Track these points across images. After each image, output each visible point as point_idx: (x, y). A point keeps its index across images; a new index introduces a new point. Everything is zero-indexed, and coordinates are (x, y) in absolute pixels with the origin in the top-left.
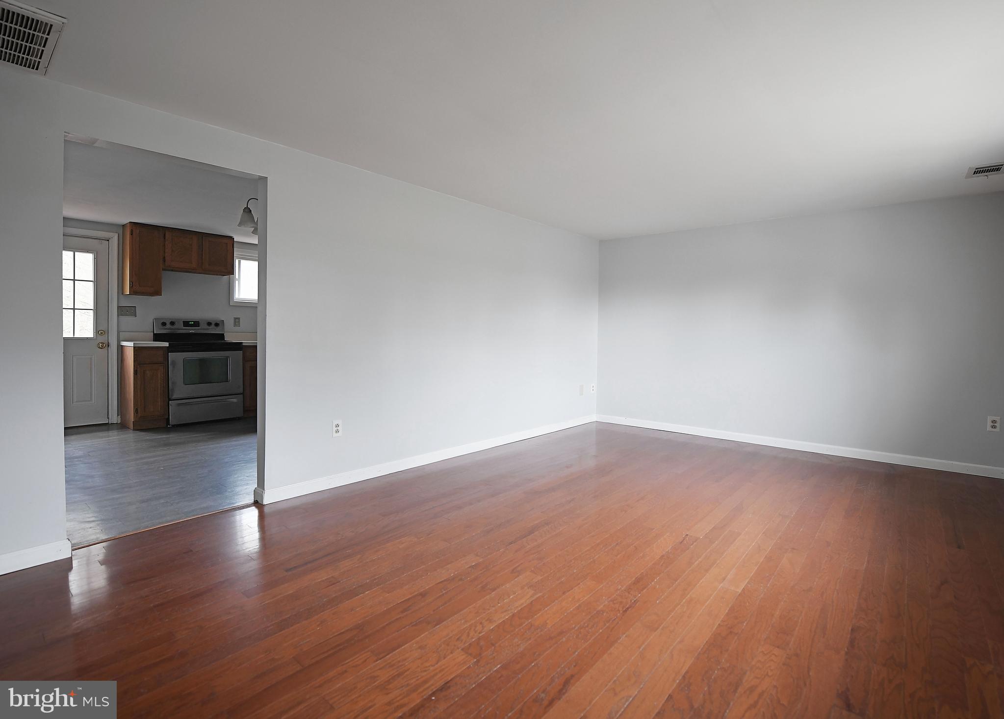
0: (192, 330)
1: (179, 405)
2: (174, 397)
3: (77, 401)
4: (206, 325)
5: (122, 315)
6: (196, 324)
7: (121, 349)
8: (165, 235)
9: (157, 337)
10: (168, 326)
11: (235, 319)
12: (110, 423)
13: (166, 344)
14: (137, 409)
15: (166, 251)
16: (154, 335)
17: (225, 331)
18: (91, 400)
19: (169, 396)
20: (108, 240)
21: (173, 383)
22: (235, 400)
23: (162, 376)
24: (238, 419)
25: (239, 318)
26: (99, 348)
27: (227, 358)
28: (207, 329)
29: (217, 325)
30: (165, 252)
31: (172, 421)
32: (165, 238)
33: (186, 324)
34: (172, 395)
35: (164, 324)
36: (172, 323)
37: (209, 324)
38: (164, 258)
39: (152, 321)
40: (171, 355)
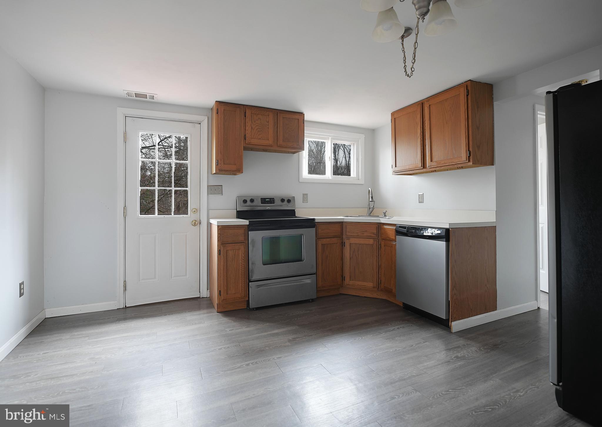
0: (268, 207)
1: (259, 286)
2: (255, 277)
3: (174, 276)
4: (280, 201)
5: (211, 194)
6: (271, 201)
7: (210, 225)
8: (245, 113)
9: (240, 215)
10: (249, 203)
11: (304, 195)
12: (201, 297)
13: (246, 222)
14: (220, 291)
15: (247, 128)
16: (238, 212)
17: (296, 207)
18: (186, 275)
19: (249, 276)
20: (200, 124)
21: (253, 264)
22: (308, 281)
23: (243, 255)
24: (313, 300)
25: (307, 194)
26: (193, 225)
27: (301, 236)
28: (281, 206)
29: (289, 201)
30: (245, 129)
31: (252, 305)
32: (245, 116)
33: (264, 201)
34: (252, 277)
35: (245, 201)
36: (252, 201)
37: (283, 200)
38: (245, 135)
39: (235, 198)
40: (252, 234)
